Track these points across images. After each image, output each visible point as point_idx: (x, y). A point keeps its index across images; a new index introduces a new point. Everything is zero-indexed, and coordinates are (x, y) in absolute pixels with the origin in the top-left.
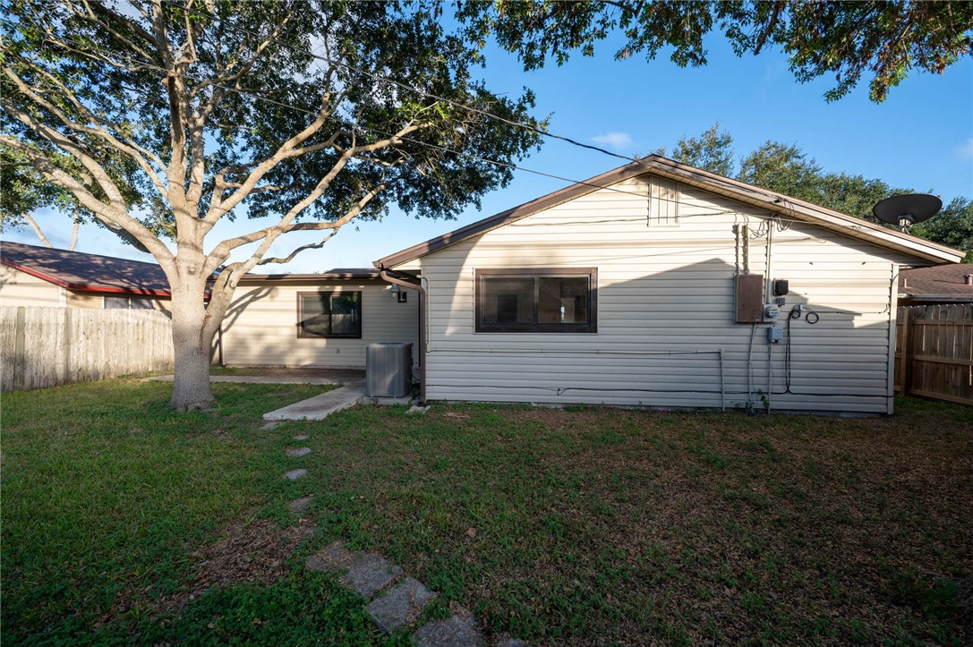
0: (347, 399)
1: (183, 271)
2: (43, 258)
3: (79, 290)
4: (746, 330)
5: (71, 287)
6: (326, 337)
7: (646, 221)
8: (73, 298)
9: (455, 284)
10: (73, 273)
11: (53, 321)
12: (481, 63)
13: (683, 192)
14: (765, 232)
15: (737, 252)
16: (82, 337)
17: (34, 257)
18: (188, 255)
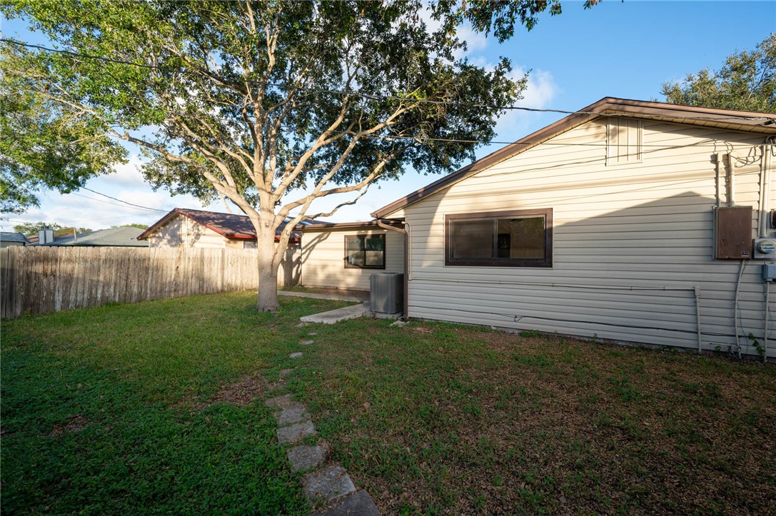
0: (359, 311)
1: (263, 225)
2: (218, 219)
3: (231, 238)
4: (731, 268)
5: (227, 236)
6: (362, 268)
7: (604, 161)
8: (229, 242)
9: (430, 228)
10: (229, 227)
11: (216, 256)
12: (463, 48)
13: (646, 128)
14: (757, 158)
15: (717, 182)
16: (230, 265)
17: (214, 219)
18: (265, 216)
